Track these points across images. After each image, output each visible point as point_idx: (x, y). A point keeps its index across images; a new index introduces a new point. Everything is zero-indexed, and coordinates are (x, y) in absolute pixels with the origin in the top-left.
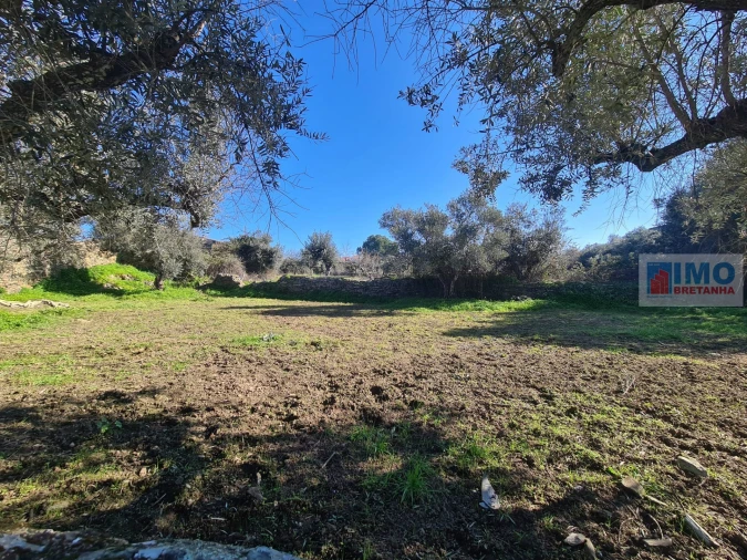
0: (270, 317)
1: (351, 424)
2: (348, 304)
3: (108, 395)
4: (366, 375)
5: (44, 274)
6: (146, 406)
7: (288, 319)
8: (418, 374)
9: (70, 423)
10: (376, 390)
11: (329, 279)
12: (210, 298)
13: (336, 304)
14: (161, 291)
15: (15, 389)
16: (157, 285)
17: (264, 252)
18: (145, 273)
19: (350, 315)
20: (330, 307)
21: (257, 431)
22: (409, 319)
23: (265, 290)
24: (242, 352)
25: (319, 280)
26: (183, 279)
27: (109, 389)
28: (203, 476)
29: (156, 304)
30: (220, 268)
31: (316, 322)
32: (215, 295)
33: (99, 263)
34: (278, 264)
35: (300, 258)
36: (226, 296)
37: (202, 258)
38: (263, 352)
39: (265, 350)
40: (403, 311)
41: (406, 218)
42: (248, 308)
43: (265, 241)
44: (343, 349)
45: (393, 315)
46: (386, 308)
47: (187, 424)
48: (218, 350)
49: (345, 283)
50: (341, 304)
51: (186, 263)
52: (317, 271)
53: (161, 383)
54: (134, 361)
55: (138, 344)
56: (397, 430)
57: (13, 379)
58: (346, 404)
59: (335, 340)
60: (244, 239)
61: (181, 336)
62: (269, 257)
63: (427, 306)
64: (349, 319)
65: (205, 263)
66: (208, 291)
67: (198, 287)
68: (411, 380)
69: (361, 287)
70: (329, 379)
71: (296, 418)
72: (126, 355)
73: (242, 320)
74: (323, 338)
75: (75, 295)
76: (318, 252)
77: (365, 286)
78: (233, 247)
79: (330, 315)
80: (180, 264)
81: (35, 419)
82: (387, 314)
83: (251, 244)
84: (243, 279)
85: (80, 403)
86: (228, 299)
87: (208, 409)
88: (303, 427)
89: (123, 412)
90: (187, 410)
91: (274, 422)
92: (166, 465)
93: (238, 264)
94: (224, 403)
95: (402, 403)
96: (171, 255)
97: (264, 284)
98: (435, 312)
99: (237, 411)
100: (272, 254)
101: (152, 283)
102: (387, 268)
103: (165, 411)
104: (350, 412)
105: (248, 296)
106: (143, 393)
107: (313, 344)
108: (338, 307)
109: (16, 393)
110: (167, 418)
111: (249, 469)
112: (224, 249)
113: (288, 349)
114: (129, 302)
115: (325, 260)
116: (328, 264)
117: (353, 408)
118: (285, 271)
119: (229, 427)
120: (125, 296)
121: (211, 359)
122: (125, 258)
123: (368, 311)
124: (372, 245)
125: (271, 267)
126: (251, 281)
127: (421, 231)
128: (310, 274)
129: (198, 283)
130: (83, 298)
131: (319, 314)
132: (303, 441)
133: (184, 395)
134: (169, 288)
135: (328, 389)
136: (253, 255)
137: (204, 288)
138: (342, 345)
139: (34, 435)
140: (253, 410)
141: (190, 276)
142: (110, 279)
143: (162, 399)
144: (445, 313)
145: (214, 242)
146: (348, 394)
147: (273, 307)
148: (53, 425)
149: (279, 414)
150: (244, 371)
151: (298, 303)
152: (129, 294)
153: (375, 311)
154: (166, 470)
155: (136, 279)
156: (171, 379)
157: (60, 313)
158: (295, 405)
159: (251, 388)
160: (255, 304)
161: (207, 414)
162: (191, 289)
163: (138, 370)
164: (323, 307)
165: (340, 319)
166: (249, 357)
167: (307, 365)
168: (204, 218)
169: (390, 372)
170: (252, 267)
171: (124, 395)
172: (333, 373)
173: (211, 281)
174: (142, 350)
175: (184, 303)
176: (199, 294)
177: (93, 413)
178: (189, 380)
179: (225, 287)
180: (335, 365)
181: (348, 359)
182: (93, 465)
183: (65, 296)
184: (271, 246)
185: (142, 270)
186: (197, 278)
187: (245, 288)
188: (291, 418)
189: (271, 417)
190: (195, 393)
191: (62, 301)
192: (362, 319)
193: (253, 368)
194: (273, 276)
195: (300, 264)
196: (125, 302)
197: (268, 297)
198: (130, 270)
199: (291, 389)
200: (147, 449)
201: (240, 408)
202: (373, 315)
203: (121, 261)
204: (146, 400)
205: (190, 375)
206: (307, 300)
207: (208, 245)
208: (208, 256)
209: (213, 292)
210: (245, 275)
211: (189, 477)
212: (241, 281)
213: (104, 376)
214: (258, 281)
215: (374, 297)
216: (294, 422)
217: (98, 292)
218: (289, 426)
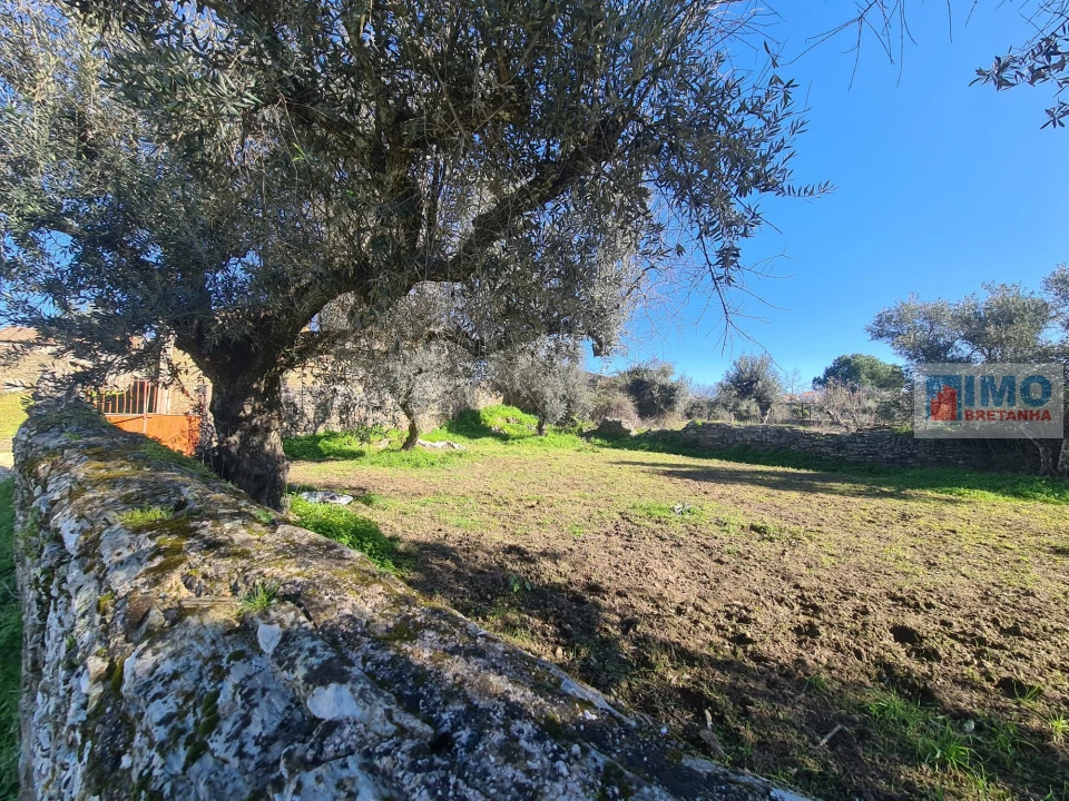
0: (676, 480)
1: (862, 684)
2: (803, 471)
3: (512, 549)
4: (873, 599)
5: (447, 416)
6: (550, 572)
7: (706, 486)
8: (1006, 625)
9: (484, 573)
10: (903, 634)
11: (765, 430)
12: (596, 448)
13: (780, 469)
14: (543, 437)
15: (439, 527)
16: (540, 430)
17: (663, 388)
18: (527, 416)
19: (812, 490)
20: (769, 473)
21: (692, 644)
22: (948, 509)
23: (664, 441)
24: (648, 523)
25: (749, 430)
26: (565, 424)
27: (512, 542)
28: (630, 684)
29: (540, 452)
30: (607, 410)
31: (751, 495)
32: (601, 446)
33: (489, 405)
34: (681, 406)
35: (712, 397)
36: (615, 447)
37: (587, 399)
38: (677, 529)
39: (679, 527)
40: (929, 493)
41: (933, 318)
42: (643, 464)
43: (665, 373)
44: (812, 547)
45: (904, 497)
46: (886, 484)
47: (597, 606)
48: (618, 517)
49: (796, 436)
50: (791, 470)
51: (570, 402)
52: (740, 417)
53: (561, 547)
54: (530, 514)
55: (530, 496)
56: (979, 728)
57: (436, 516)
58: (843, 644)
59: (794, 528)
60: (636, 371)
61: (572, 493)
62: (669, 396)
63: (994, 489)
64: (812, 497)
65: (590, 404)
66: (592, 439)
67: (581, 434)
68: (991, 634)
69: (828, 444)
70: (798, 592)
71: (751, 641)
72: (521, 508)
73: (638, 480)
74: (770, 522)
75: (470, 437)
76: (746, 385)
77: (838, 443)
78: (622, 382)
79: (775, 486)
80: (564, 405)
81: (456, 560)
82: (891, 495)
83: (646, 379)
84: (634, 426)
85: (489, 553)
86: (617, 451)
87: (620, 594)
88: (766, 660)
89: (528, 572)
90: (595, 589)
91: (717, 639)
92: (583, 653)
93: (628, 404)
94: (638, 590)
95: (977, 676)
96: (555, 394)
97: (662, 432)
98: (1019, 503)
99: (658, 607)
100: (674, 390)
101: (534, 428)
102: (885, 411)
103: (570, 583)
104: (852, 660)
105: (642, 448)
106: (544, 554)
107: (753, 528)
108: (785, 474)
109: (440, 530)
110: (574, 592)
111: (692, 699)
112: (612, 386)
113: (714, 530)
114: (515, 448)
115: (759, 400)
116: (765, 405)
117: (859, 655)
118: (689, 415)
119: (651, 626)
120: (510, 441)
121: (610, 527)
122: (512, 399)
123: (847, 486)
124: (845, 372)
125: (672, 410)
126: (644, 428)
127: (974, 338)
128: (727, 419)
129: (581, 429)
130: (476, 441)
131: (754, 482)
132: (772, 684)
133: (587, 568)
134: (551, 434)
135: (797, 608)
136: (648, 394)
137: (587, 436)
138: (810, 538)
139: (459, 576)
140: (679, 611)
141: (572, 420)
142: (496, 422)
143: (564, 566)
144: (1050, 507)
145: (600, 377)
146: (841, 626)
147: (679, 466)
148: (472, 571)
149: (719, 627)
150: (657, 552)
151: (714, 463)
152: (514, 439)
153: (863, 488)
154: (584, 659)
155: (520, 422)
156: (570, 544)
157: (460, 455)
158: (745, 620)
159: (672, 579)
160: (652, 461)
161: (618, 600)
162: (573, 437)
163: (534, 527)
164: (757, 472)
165: (795, 495)
166: (660, 533)
167: (751, 561)
168: (608, 343)
169: (929, 606)
170: (646, 409)
171: (527, 553)
172: (803, 583)
173: (596, 427)
174: (534, 503)
175: (567, 454)
176: (581, 442)
177: (502, 567)
178: (590, 548)
179: (612, 435)
180: (804, 570)
181: (827, 564)
182: (509, 627)
183: (462, 438)
184: (672, 380)
185: (526, 413)
186: (580, 423)
187: (638, 437)
188: (741, 640)
189: (707, 629)
190: (600, 568)
191: (462, 443)
192: (838, 499)
193: (668, 549)
194: (676, 423)
195: (713, 405)
196: (511, 448)
197: (669, 452)
198: (515, 412)
199: (735, 593)
200: (559, 626)
201: (660, 603)
202: (859, 494)
203: (507, 402)
204: (546, 564)
205: (590, 544)
206: (728, 459)
207: (593, 382)
208: (594, 395)
209: (598, 441)
210: (637, 420)
211: (612, 680)
212: (632, 429)
213: (504, 527)
214: (655, 429)
215: (857, 463)
216: (750, 647)
217: (488, 436)
218: (740, 651)
